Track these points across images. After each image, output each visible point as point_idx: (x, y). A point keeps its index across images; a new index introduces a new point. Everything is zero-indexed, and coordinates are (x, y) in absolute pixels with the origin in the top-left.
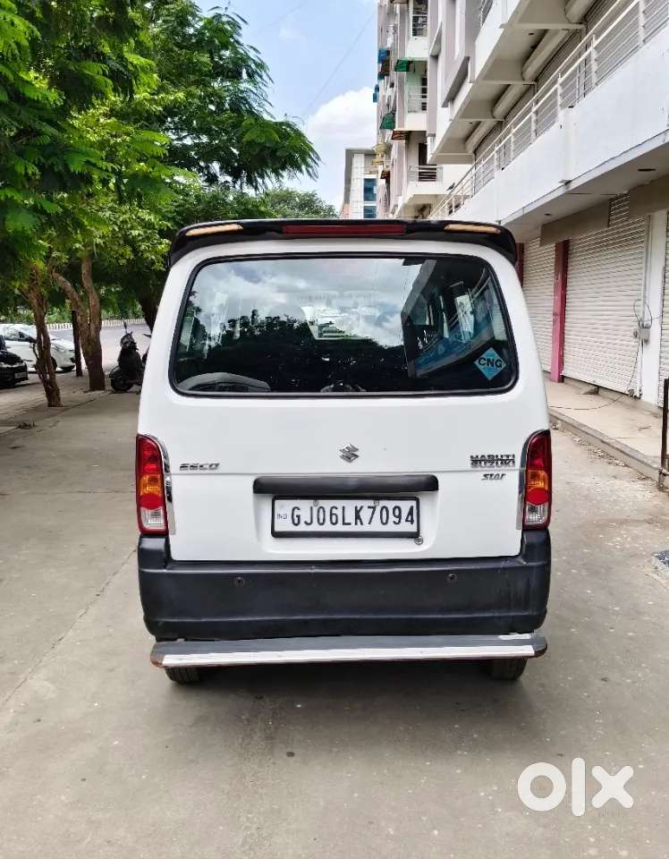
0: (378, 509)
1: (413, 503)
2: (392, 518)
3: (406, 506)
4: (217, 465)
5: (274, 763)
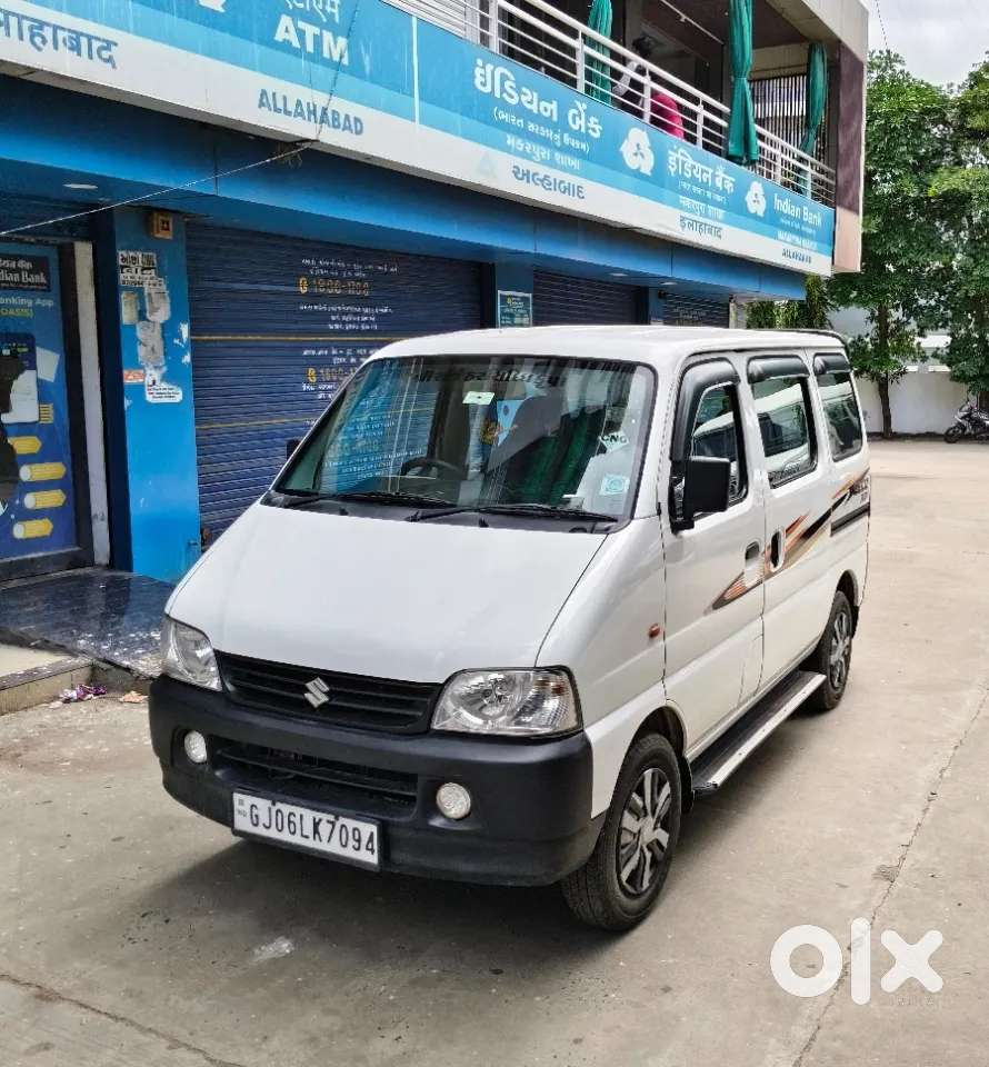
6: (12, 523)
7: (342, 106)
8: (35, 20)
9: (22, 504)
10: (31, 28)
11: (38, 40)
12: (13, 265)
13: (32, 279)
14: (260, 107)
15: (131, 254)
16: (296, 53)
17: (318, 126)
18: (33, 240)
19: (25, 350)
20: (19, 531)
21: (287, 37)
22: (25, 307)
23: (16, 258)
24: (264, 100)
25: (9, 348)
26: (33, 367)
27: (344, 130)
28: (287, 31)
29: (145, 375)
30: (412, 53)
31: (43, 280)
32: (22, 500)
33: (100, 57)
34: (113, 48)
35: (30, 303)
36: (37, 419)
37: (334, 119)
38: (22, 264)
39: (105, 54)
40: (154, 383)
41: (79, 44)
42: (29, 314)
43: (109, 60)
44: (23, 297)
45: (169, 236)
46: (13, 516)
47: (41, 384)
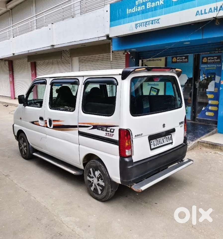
0: (166, 138)
1: (171, 135)
2: (168, 140)
3: (170, 136)
4: (142, 134)
5: (157, 206)
6: (206, 112)
9: (208, 108)
12: (213, 58)
13: (217, 61)
18: (217, 52)
19: (213, 76)
20: (207, 114)
22: (214, 67)
23: (213, 57)
24: (198, 13)
25: (210, 76)
26: (214, 80)
31: (219, 61)
32: (208, 107)
35: (215, 66)
36: (214, 91)
38: (215, 58)
42: (215, 68)
44: (214, 65)
46: (206, 110)
47: (215, 83)
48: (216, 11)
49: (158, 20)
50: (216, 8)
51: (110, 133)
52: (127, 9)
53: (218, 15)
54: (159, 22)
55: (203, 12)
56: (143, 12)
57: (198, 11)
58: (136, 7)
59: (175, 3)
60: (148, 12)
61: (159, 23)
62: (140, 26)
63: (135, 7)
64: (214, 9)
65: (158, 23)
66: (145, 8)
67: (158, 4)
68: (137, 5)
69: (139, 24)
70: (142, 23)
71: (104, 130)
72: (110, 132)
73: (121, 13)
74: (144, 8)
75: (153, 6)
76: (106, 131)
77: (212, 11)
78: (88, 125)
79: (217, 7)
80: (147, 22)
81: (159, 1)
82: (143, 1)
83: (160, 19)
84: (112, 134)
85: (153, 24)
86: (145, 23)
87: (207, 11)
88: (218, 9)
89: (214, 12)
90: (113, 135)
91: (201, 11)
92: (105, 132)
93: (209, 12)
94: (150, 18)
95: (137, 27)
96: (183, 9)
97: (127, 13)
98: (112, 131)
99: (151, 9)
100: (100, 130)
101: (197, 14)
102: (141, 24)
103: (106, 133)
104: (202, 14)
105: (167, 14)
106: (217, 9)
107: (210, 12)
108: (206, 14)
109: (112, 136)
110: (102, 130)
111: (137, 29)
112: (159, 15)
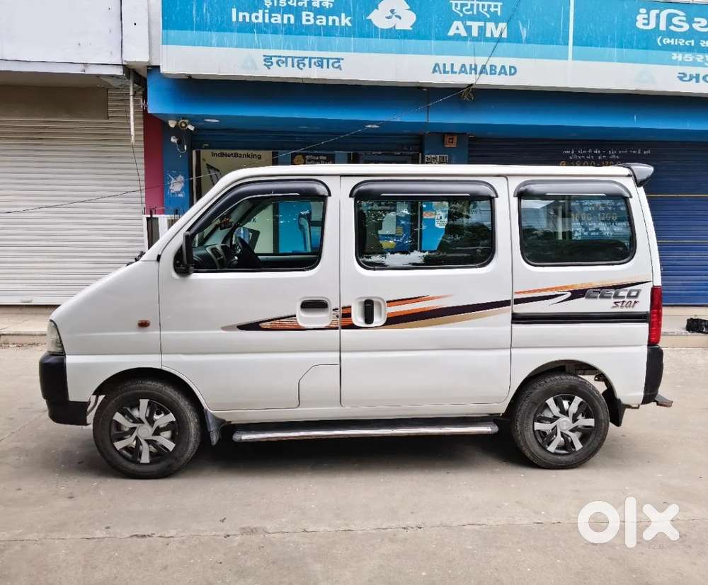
7: (498, 61)
8: (299, 57)
10: (298, 62)
11: (301, 66)
14: (433, 72)
15: (433, 156)
16: (464, 39)
17: (478, 76)
21: (457, 32)
24: (437, 68)
27: (499, 74)
28: (458, 29)
29: (436, 214)
30: (568, 19)
33: (333, 66)
34: (341, 61)
37: (491, 70)
39: (336, 65)
40: (441, 218)
41: (322, 63)
43: (339, 67)
45: (454, 145)
48: (473, 72)
49: (338, 60)
50: (473, 67)
51: (627, 300)
52: (234, 11)
53: (479, 82)
54: (339, 65)
55: (448, 68)
56: (289, 30)
57: (437, 65)
58: (267, 11)
59: (381, 33)
60: (307, 35)
61: (341, 69)
62: (280, 63)
63: (261, 11)
64: (471, 69)
65: (337, 68)
66: (295, 21)
67: (337, 24)
68: (268, 7)
69: (278, 59)
70: (287, 58)
71: (610, 297)
72: (629, 296)
73: (208, 14)
74: (292, 21)
75: (321, 24)
76: (616, 296)
77: (466, 70)
78: (556, 293)
79: (476, 66)
80: (304, 58)
81: (337, 16)
82: (290, 3)
83: (343, 59)
84: (633, 300)
85: (322, 67)
86: (296, 60)
87: (457, 69)
88: (479, 69)
89: (471, 73)
90: (635, 302)
91: (444, 65)
92: (613, 300)
93: (461, 71)
94: (313, 50)
95: (270, 64)
96: (402, 51)
97: (234, 19)
98: (634, 294)
99: (315, 30)
100: (596, 297)
101: (434, 71)
102: (284, 59)
103: (615, 303)
104: (445, 72)
105: (361, 52)
106: (475, 69)
107: (463, 72)
108: (454, 75)
109: (633, 306)
110: (602, 297)
111: (269, 68)
112: (340, 50)
